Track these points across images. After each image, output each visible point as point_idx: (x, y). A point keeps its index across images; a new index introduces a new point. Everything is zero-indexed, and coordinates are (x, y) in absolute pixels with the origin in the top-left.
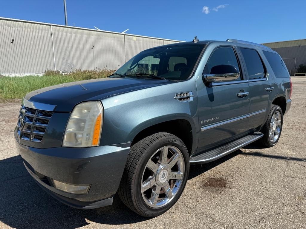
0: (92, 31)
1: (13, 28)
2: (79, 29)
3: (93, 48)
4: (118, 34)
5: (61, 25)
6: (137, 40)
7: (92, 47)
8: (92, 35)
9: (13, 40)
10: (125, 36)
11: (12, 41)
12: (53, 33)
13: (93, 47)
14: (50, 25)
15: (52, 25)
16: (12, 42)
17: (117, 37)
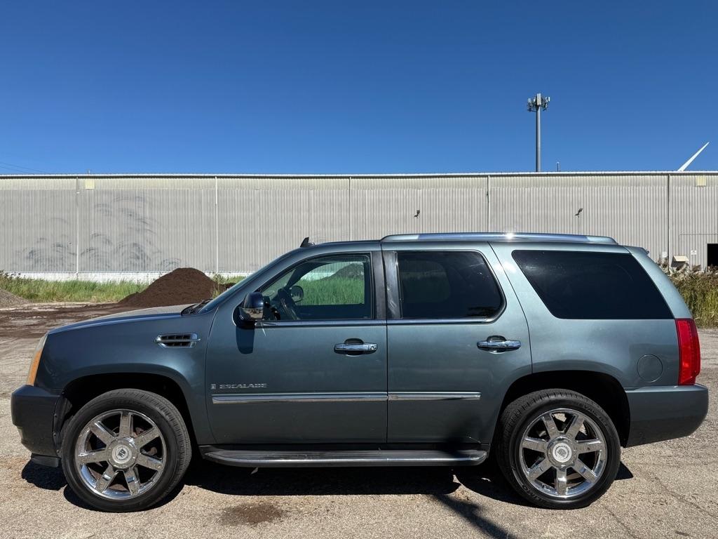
0: (579, 177)
1: (421, 190)
2: (547, 175)
3: (577, 215)
4: (650, 174)
5: (509, 174)
6: (709, 184)
7: (577, 213)
8: (579, 185)
9: (418, 212)
10: (671, 177)
11: (416, 214)
12: (491, 191)
13: (580, 211)
14: (487, 176)
15: (491, 176)
16: (416, 216)
17: (646, 184)
